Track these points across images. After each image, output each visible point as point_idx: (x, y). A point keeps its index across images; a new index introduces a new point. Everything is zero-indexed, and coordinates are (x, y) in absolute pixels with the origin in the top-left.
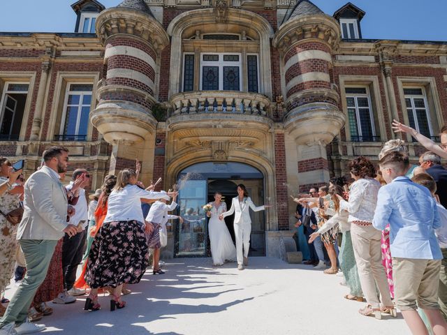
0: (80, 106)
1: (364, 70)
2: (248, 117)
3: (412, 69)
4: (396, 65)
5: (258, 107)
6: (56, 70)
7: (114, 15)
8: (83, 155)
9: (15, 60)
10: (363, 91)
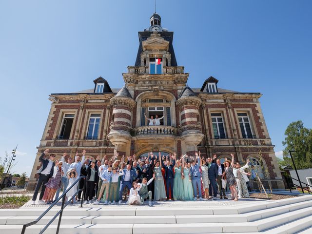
0: (95, 123)
1: (219, 106)
2: (166, 136)
3: (241, 105)
4: (233, 103)
5: (170, 130)
6: (86, 109)
7: (118, 99)
8: (95, 146)
9: (69, 104)
10: (219, 115)
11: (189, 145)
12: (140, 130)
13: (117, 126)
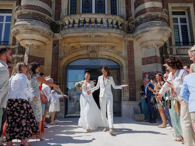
0: (4, 23)
2: (111, 30)
10: (183, 13)
11: (147, 47)
12: (67, 22)
13: (25, 11)
